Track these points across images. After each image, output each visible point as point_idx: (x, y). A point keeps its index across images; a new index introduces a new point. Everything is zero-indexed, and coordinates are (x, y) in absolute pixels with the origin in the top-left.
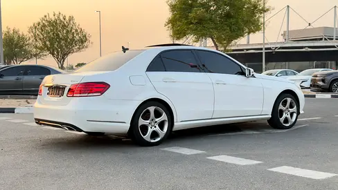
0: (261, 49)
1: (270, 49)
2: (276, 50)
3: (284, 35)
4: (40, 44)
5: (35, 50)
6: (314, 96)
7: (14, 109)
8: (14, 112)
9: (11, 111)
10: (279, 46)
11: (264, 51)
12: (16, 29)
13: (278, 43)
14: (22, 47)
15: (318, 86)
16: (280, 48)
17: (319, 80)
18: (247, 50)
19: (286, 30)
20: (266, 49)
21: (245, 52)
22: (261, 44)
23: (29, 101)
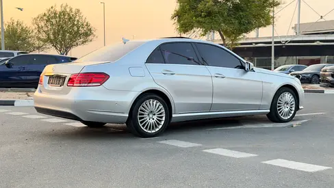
0: (271, 43)
1: (280, 42)
2: (286, 44)
3: (294, 28)
4: (43, 36)
5: (38, 42)
6: (323, 92)
7: (14, 101)
8: (13, 105)
9: (11, 103)
10: (289, 39)
11: (273, 45)
12: (20, 21)
13: (288, 37)
14: (24, 39)
15: (327, 81)
16: (291, 42)
17: (328, 75)
18: (256, 43)
19: (297, 23)
20: (275, 43)
21: (254, 45)
22: (270, 38)
23: (29, 93)
